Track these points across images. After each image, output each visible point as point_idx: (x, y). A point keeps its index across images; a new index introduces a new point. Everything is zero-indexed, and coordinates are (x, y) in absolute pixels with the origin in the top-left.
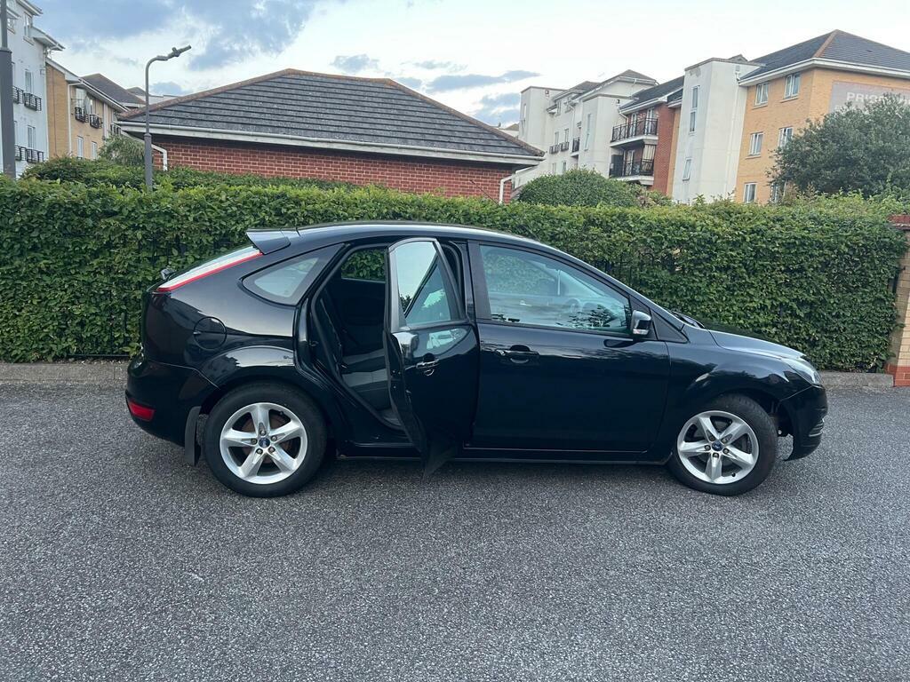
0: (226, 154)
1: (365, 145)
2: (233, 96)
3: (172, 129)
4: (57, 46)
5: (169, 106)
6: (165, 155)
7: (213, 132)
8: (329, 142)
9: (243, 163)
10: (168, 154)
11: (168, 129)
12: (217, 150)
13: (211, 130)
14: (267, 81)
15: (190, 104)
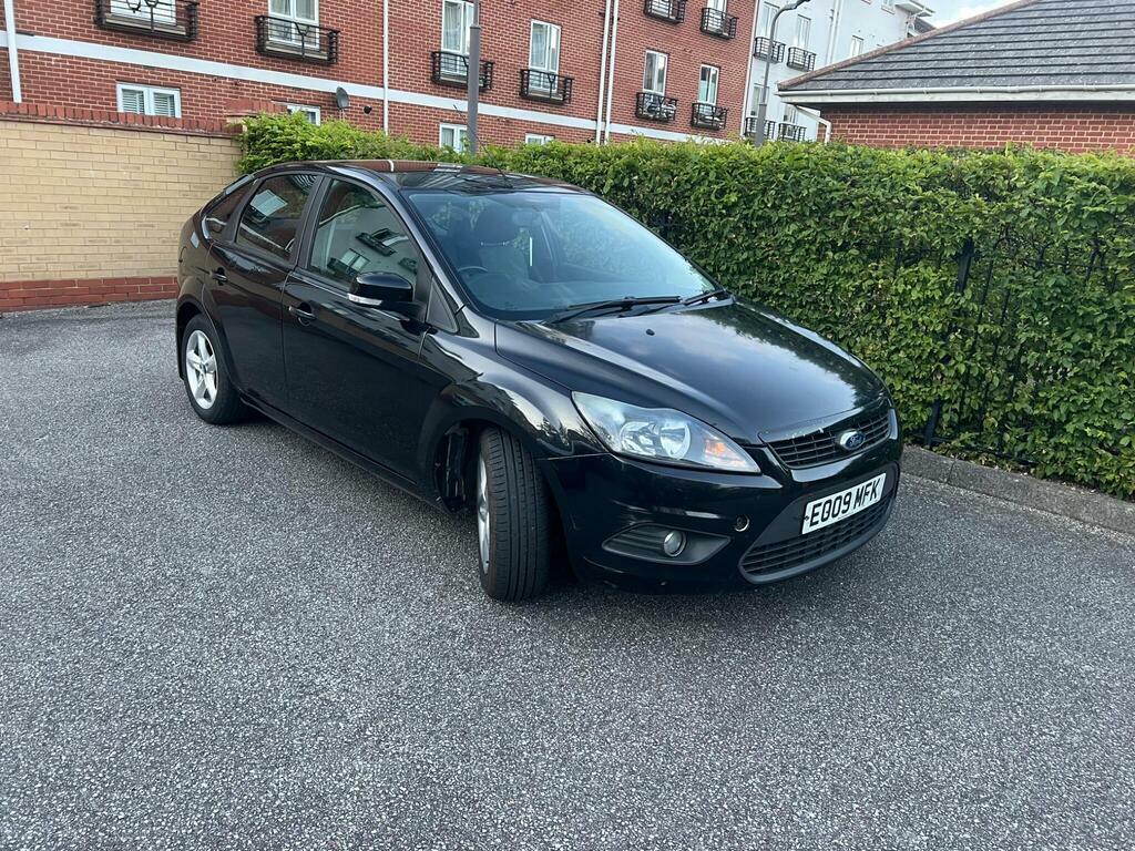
0: (901, 122)
1: (1098, 90)
2: (942, 41)
3: (832, 95)
4: (924, 11)
5: (846, 66)
6: (828, 129)
7: (879, 94)
8: (1037, 91)
9: (921, 132)
10: (833, 126)
11: (826, 95)
12: (890, 117)
13: (875, 90)
14: (1011, 12)
15: (875, 60)
